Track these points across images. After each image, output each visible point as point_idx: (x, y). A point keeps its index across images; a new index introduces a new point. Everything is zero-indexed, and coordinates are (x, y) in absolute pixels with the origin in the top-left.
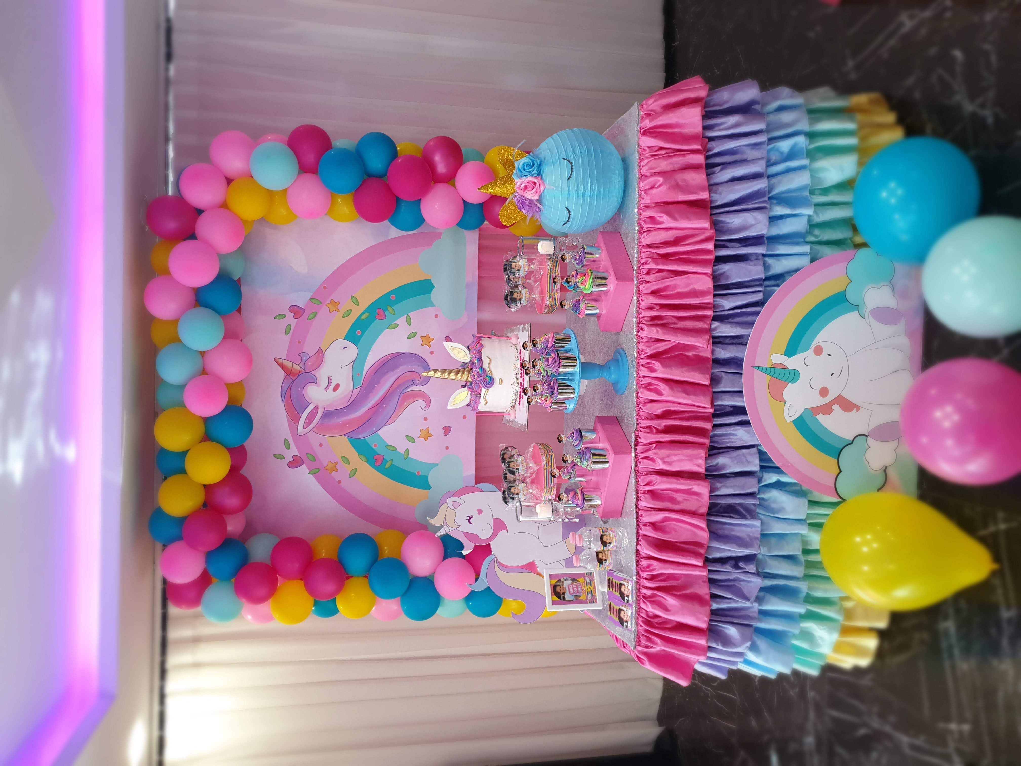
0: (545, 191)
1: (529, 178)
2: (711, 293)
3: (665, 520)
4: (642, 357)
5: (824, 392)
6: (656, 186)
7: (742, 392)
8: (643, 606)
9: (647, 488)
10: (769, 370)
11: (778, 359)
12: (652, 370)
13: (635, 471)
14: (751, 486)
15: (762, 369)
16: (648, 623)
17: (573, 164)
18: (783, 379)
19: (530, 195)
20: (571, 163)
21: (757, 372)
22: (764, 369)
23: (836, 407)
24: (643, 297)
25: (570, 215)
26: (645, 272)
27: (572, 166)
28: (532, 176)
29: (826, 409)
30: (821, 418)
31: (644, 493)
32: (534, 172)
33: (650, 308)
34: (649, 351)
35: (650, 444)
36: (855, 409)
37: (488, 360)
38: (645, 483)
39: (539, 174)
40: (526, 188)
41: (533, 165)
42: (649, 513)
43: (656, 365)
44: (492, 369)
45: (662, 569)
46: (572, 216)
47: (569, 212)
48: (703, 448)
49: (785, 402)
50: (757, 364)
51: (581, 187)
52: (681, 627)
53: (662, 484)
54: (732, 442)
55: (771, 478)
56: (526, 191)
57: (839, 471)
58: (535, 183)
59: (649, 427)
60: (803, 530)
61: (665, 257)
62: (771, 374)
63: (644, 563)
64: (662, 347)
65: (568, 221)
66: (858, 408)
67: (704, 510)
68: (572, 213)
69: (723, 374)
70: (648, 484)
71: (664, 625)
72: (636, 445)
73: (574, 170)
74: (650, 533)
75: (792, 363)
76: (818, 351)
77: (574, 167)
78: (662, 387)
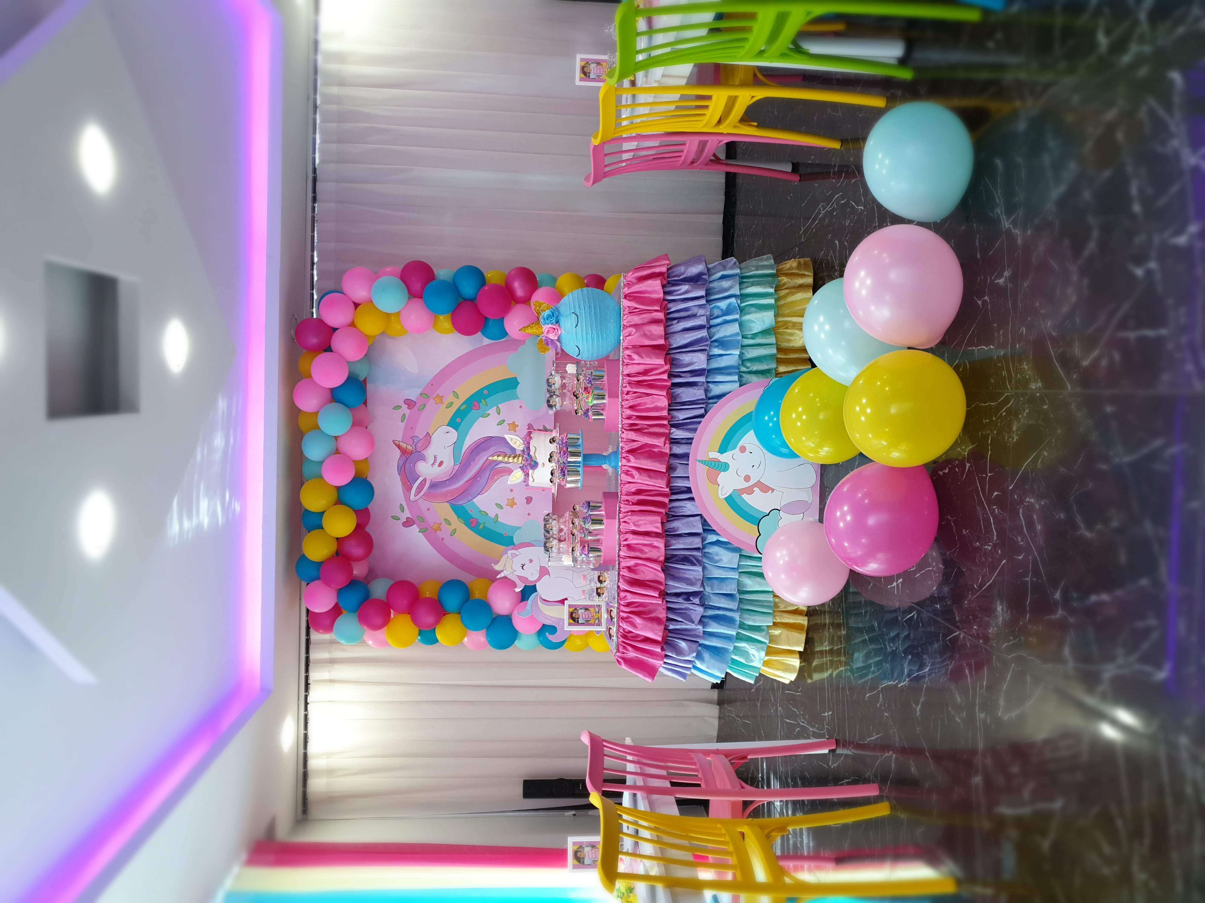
0: (562, 334)
1: (550, 326)
2: (666, 409)
3: (637, 565)
4: (623, 451)
5: (747, 478)
6: (632, 334)
7: (688, 477)
8: (621, 624)
9: (625, 543)
10: (707, 462)
11: (714, 455)
12: (629, 461)
13: (618, 531)
14: (696, 542)
15: (703, 462)
16: (624, 637)
17: (579, 317)
18: (717, 469)
19: (552, 336)
20: (577, 316)
21: (699, 465)
22: (704, 462)
23: (756, 489)
24: (624, 410)
25: (579, 350)
26: (625, 393)
27: (578, 318)
28: (552, 324)
29: (749, 491)
30: (745, 496)
31: (624, 546)
32: (554, 321)
33: (629, 418)
34: (627, 448)
35: (628, 512)
36: (771, 491)
37: (534, 449)
38: (624, 539)
39: (557, 322)
40: (548, 332)
41: (554, 316)
42: (625, 560)
43: (631, 457)
44: (537, 455)
45: (632, 598)
46: (581, 351)
47: (579, 349)
48: (659, 516)
49: (719, 485)
50: (698, 458)
51: (584, 332)
52: (647, 640)
53: (633, 540)
54: (684, 512)
55: (712, 538)
56: (549, 334)
57: (759, 535)
58: (554, 329)
59: (627, 500)
60: (735, 575)
61: (639, 383)
62: (709, 465)
63: (622, 594)
64: (635, 445)
65: (579, 354)
66: (773, 490)
67: (662, 558)
68: (580, 349)
69: (678, 464)
70: (626, 540)
71: (636, 638)
72: (619, 513)
73: (579, 321)
74: (625, 573)
75: (723, 458)
76: (743, 450)
77: (579, 319)
78: (634, 472)
